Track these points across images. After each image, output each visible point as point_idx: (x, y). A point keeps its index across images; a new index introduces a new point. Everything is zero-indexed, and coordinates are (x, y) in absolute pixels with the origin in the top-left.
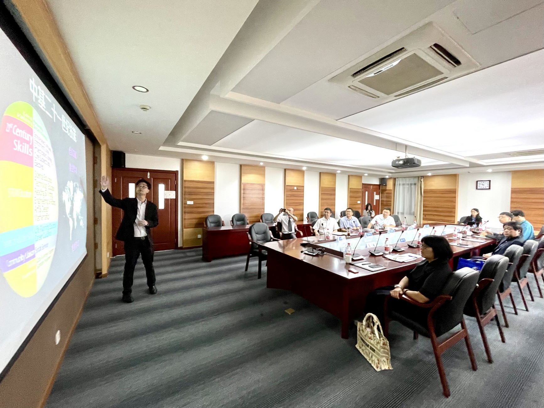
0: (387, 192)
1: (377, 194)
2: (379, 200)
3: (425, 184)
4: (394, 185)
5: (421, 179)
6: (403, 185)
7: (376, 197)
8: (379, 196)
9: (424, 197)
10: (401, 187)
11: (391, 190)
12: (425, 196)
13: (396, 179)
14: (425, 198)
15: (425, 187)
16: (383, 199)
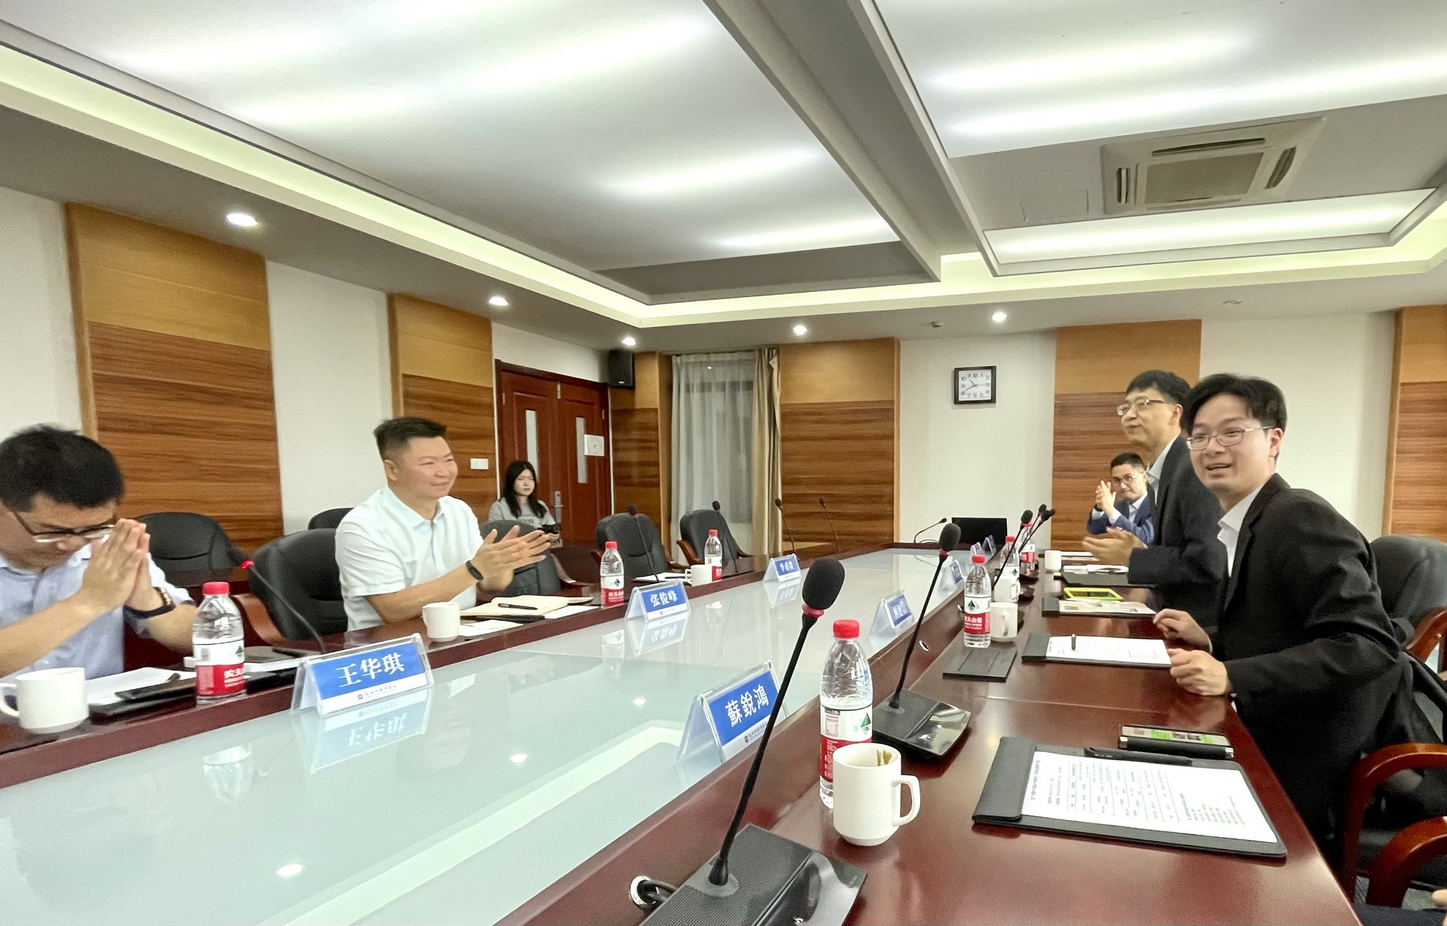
0: (638, 419)
1: (589, 430)
2: (605, 459)
3: (785, 379)
4: (667, 388)
5: (769, 360)
6: (704, 387)
7: (590, 445)
8: (602, 439)
9: (784, 439)
10: (696, 396)
11: (655, 410)
12: (788, 434)
13: (675, 360)
14: (788, 445)
15: (785, 393)
16: (623, 456)
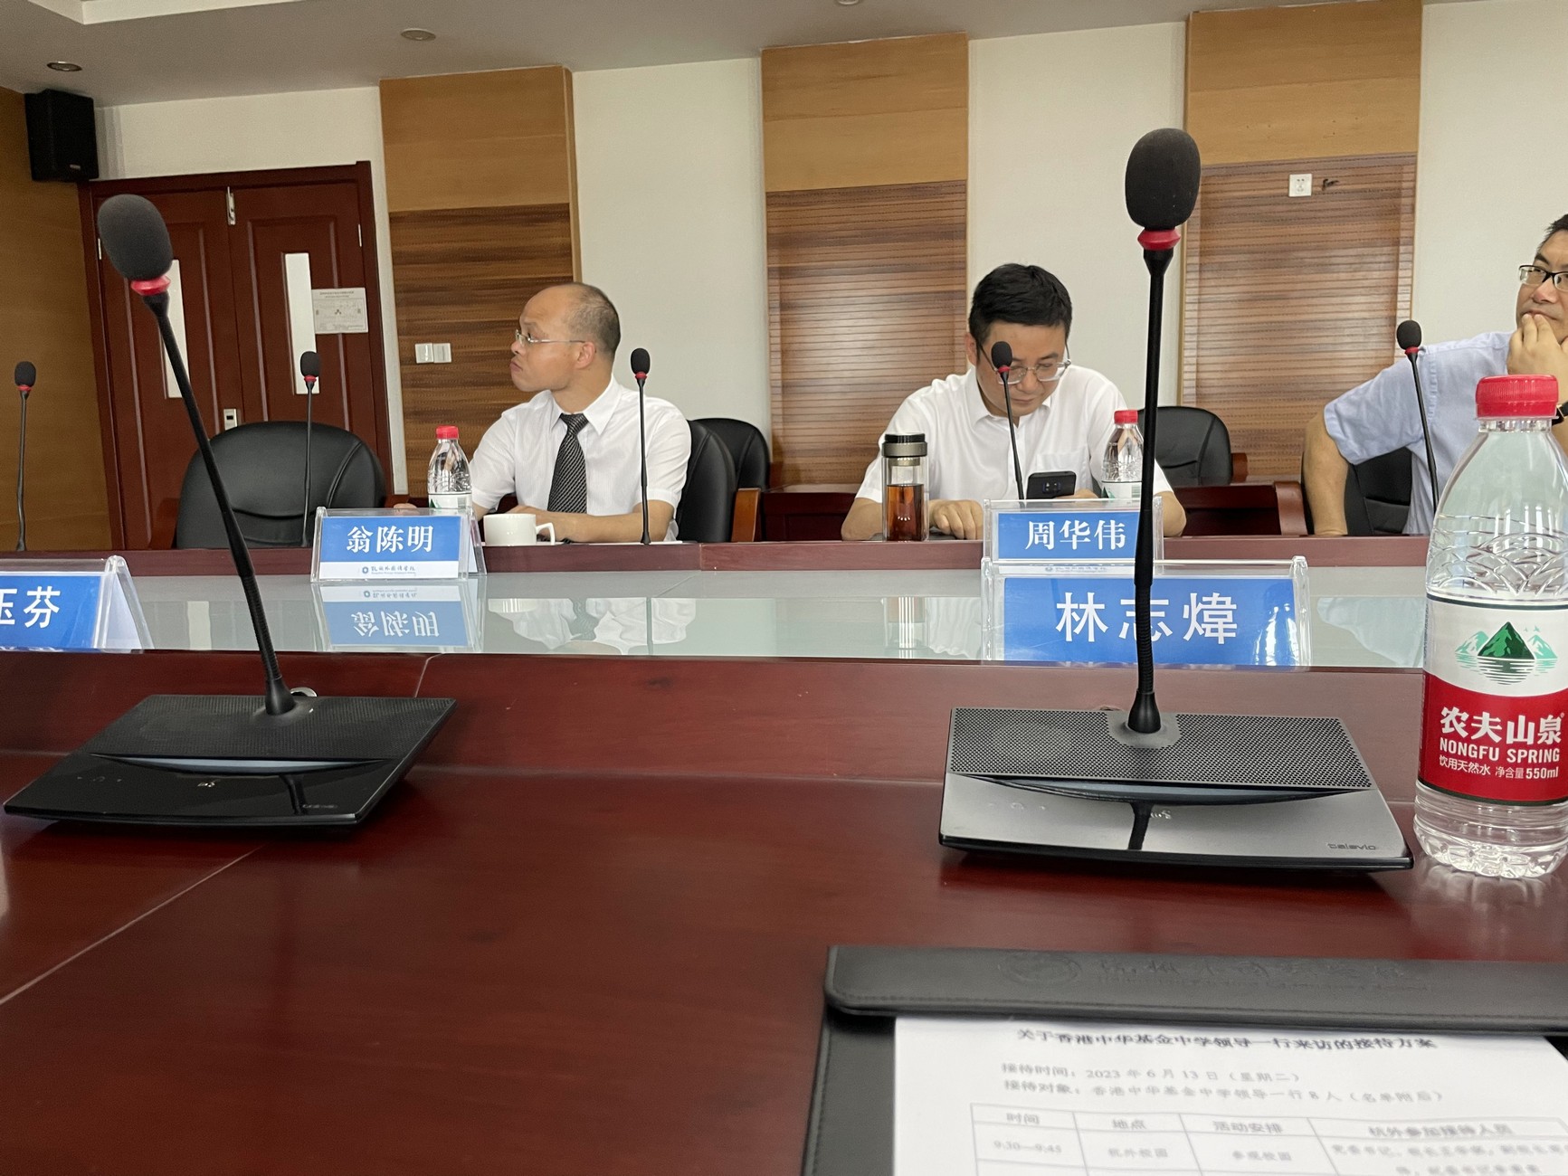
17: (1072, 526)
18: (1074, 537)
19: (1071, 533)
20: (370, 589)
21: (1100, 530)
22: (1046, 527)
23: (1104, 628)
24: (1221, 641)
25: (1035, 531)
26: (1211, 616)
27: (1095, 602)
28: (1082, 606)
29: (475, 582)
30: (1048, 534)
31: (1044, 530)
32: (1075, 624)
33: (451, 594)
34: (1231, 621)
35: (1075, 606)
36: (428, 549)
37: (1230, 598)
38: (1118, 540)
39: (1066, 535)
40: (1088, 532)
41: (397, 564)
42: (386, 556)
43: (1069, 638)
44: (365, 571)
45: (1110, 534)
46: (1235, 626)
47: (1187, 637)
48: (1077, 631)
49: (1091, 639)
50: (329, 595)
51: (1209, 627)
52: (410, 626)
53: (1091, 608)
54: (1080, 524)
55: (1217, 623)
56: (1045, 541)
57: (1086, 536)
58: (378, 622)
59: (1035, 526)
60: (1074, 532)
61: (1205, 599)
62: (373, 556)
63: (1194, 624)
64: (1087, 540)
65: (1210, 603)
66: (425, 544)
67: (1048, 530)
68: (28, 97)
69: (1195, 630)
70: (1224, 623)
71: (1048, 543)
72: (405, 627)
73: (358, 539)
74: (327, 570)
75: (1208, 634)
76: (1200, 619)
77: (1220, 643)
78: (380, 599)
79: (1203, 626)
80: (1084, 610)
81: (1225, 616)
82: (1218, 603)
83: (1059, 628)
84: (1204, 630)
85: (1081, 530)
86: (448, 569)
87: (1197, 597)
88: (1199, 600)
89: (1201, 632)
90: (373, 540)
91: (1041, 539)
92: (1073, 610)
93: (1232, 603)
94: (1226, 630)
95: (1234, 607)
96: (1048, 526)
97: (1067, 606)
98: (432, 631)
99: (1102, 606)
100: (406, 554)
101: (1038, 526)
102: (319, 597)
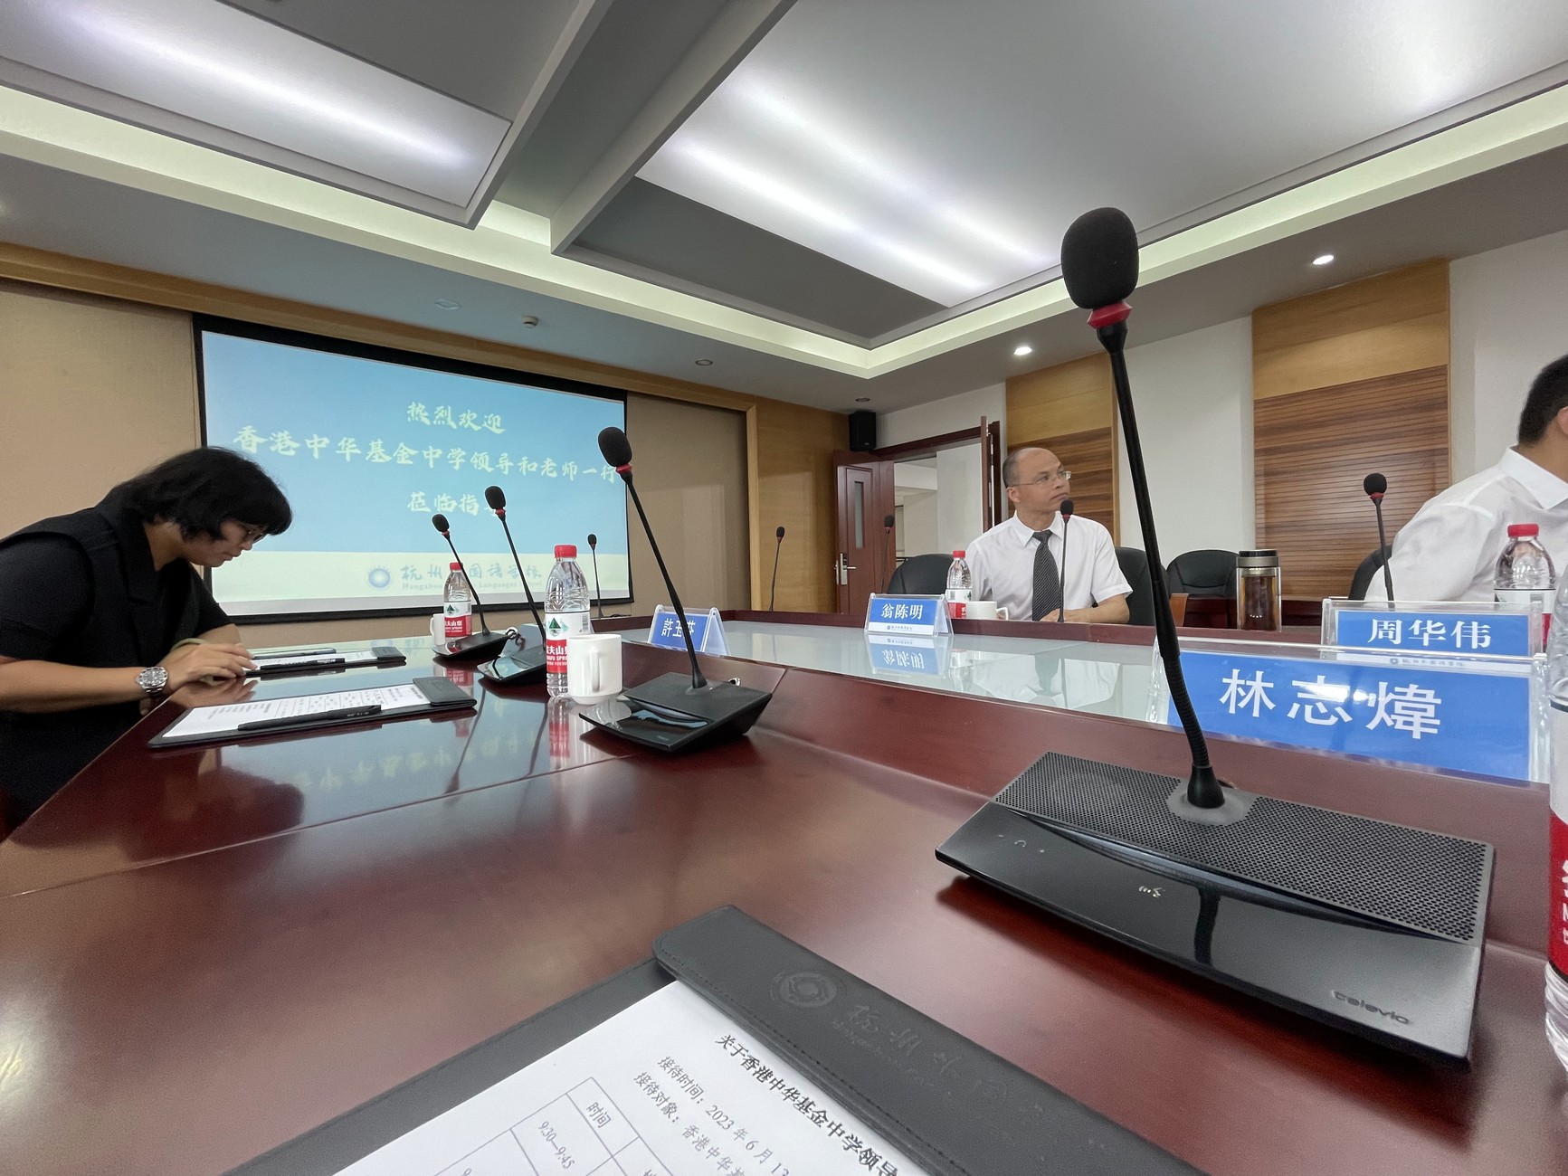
17: (1424, 625)
18: (1426, 636)
19: (1422, 632)
20: (892, 638)
21: (1458, 630)
22: (1392, 625)
23: (1271, 705)
24: (1417, 736)
25: (1378, 627)
26: (1404, 708)
27: (1264, 680)
28: (1249, 683)
29: (946, 639)
30: (1395, 631)
31: (1389, 627)
32: (1239, 698)
33: (929, 644)
34: (1433, 716)
35: (1242, 682)
36: (919, 618)
37: (1433, 692)
38: (1481, 640)
39: (1416, 632)
40: (1443, 631)
41: (904, 625)
42: (899, 621)
43: (1232, 710)
44: (889, 628)
45: (1471, 634)
46: (1437, 722)
47: (1372, 726)
48: (1242, 705)
49: (1256, 713)
50: (873, 639)
51: (1400, 720)
52: (909, 661)
53: (1258, 685)
54: (1433, 624)
55: (1412, 716)
56: (1391, 636)
57: (1441, 635)
58: (895, 657)
59: (1379, 623)
60: (1426, 631)
61: (1397, 689)
62: (893, 620)
63: (1381, 714)
64: (1441, 638)
65: (1405, 694)
66: (918, 615)
67: (1395, 627)
68: (850, 416)
69: (1383, 721)
70: (1422, 717)
71: (1394, 639)
72: (907, 661)
73: (887, 611)
74: (872, 626)
75: (1399, 726)
76: (1390, 709)
77: (1414, 737)
78: (895, 644)
79: (1393, 717)
80: (1251, 686)
81: (1425, 710)
82: (1416, 695)
83: (1223, 700)
84: (1395, 721)
85: (1433, 629)
86: (927, 629)
87: (1388, 687)
88: (1389, 690)
89: (1390, 723)
90: (894, 611)
91: (1386, 634)
92: (1238, 686)
93: (1435, 697)
94: (1423, 725)
95: (1439, 701)
96: (1395, 623)
97: (1234, 681)
98: (921, 665)
99: (1271, 685)
100: (909, 620)
101: (1383, 623)
102: (868, 640)
